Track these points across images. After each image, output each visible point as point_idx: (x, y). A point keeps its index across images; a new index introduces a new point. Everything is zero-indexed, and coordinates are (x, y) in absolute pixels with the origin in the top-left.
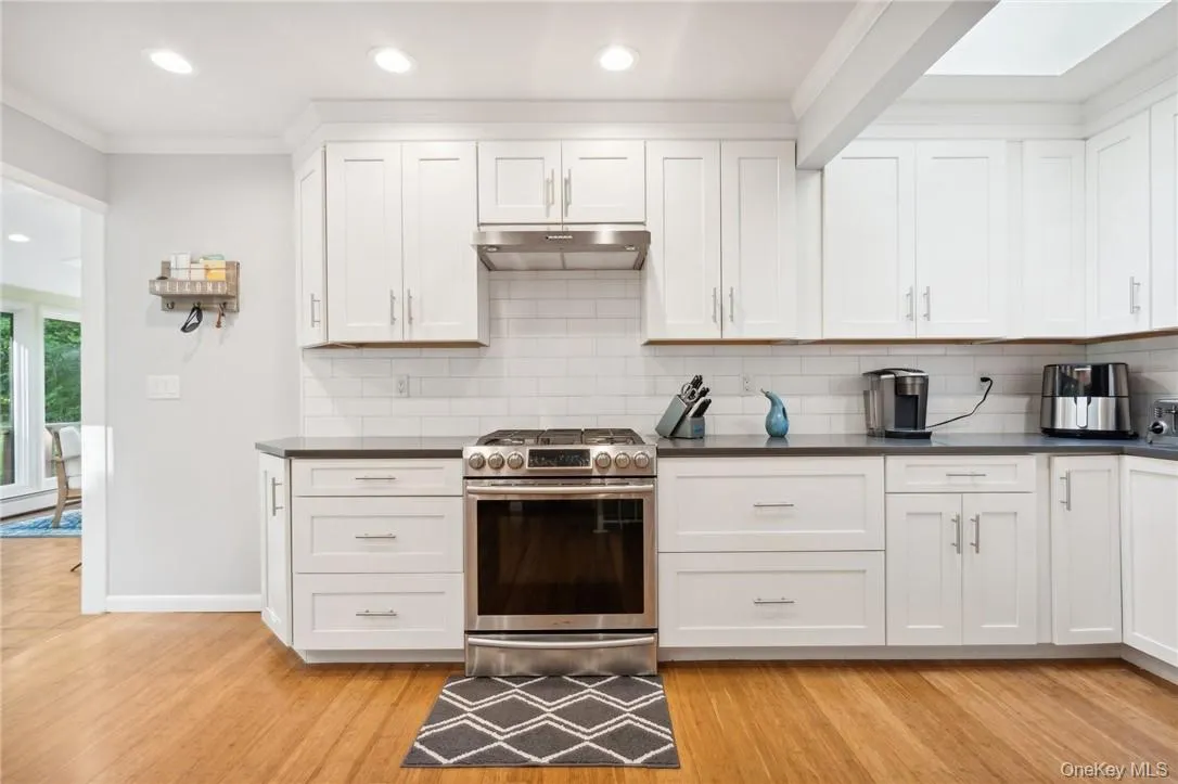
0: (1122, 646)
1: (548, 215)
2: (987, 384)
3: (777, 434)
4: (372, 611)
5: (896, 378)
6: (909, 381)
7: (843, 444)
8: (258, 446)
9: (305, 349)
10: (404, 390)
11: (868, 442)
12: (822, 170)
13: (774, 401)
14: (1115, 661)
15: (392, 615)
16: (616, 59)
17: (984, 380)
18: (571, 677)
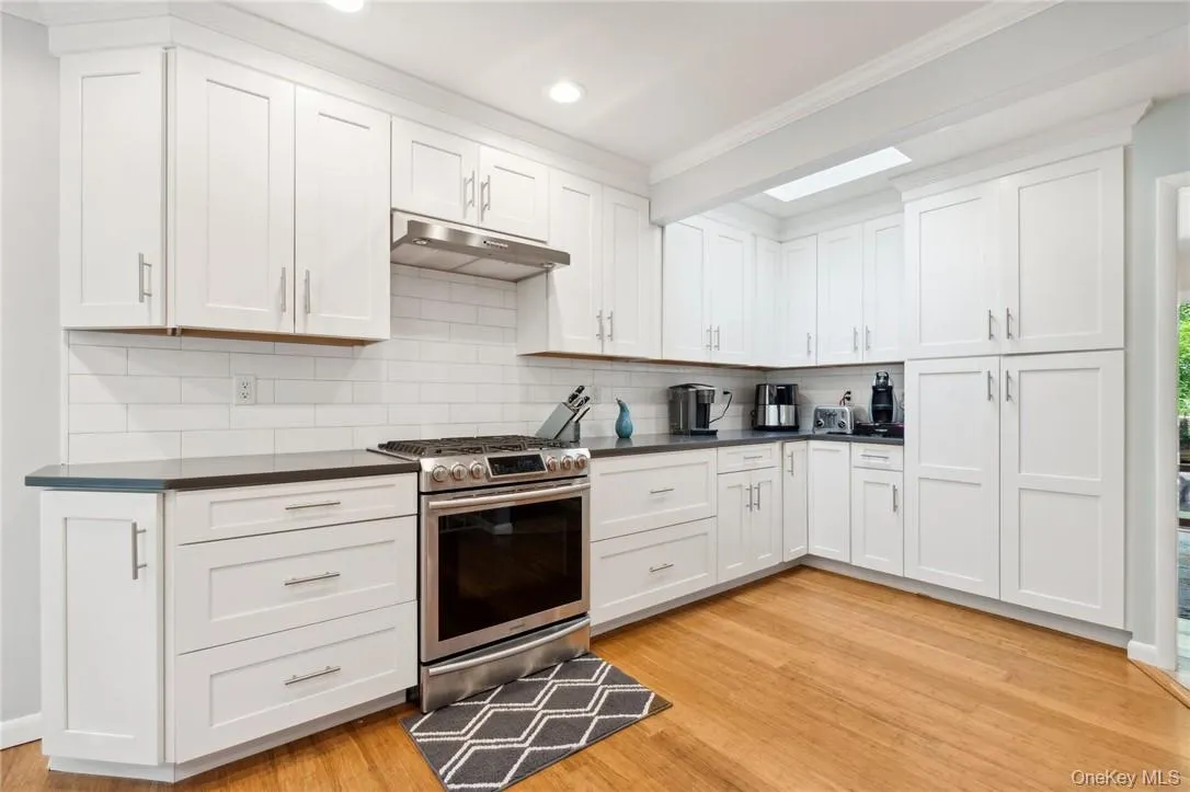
0: (808, 556)
1: (465, 216)
2: (729, 395)
3: (623, 434)
4: (300, 675)
5: (697, 392)
6: (706, 393)
7: (653, 443)
8: (31, 481)
9: (69, 330)
10: (247, 395)
11: (671, 440)
12: (663, 228)
13: (623, 408)
14: (801, 567)
15: (329, 671)
16: (565, 93)
17: (725, 393)
18: (525, 677)
